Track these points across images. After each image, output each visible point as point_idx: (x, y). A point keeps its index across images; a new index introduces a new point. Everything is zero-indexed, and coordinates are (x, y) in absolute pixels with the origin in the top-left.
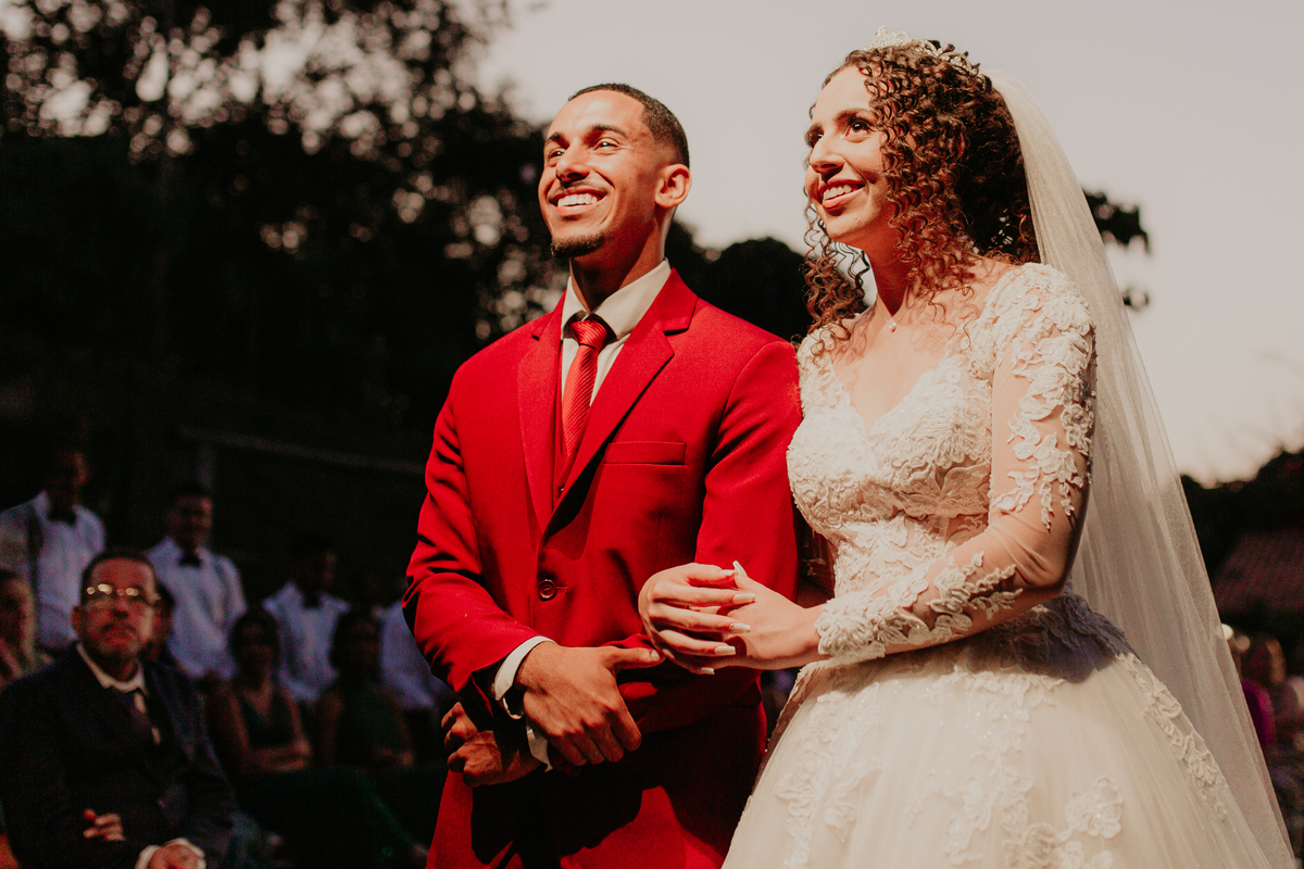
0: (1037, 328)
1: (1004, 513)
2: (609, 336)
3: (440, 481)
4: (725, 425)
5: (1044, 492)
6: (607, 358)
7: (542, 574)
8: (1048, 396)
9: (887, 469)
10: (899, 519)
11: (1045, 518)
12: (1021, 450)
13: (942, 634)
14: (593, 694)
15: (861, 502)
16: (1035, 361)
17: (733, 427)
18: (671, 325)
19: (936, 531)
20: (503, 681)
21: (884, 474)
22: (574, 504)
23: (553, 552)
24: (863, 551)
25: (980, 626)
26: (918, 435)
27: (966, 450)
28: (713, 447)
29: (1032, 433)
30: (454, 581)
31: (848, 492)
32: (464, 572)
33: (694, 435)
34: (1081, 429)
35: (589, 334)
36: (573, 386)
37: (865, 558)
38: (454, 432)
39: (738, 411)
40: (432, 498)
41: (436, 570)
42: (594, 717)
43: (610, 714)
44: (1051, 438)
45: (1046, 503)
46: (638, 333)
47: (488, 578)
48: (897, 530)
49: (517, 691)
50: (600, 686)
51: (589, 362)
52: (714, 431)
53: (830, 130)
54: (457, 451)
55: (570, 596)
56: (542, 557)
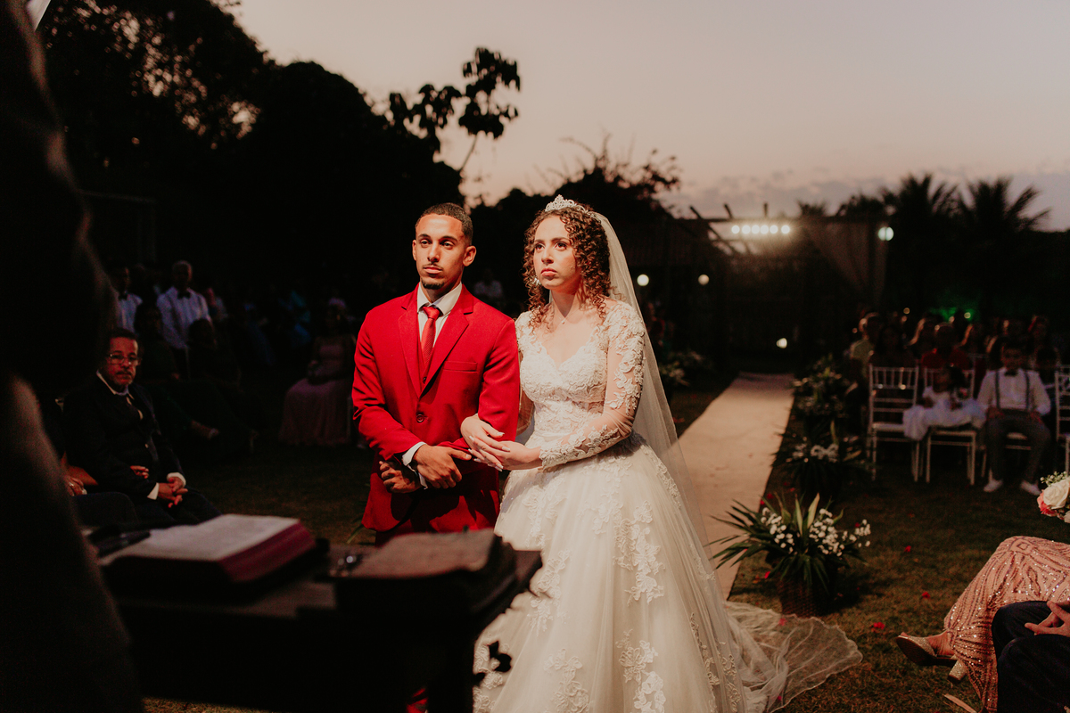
0: (625, 335)
1: (612, 409)
2: (440, 314)
3: (364, 365)
4: (492, 356)
5: (627, 401)
6: (440, 323)
7: (418, 413)
8: (629, 363)
9: (567, 384)
10: (570, 402)
11: (627, 411)
12: (619, 384)
14: (445, 464)
15: (553, 394)
16: (625, 348)
17: (496, 356)
18: (467, 310)
19: (583, 408)
20: (407, 458)
21: (566, 386)
22: (432, 385)
23: (422, 404)
24: (554, 412)
25: (604, 449)
26: (581, 374)
27: (599, 380)
28: (487, 364)
29: (622, 377)
30: (375, 410)
31: (549, 389)
32: (380, 405)
33: (480, 360)
34: (640, 375)
35: (433, 313)
36: (426, 334)
37: (554, 415)
38: (371, 347)
39: (499, 350)
40: (358, 370)
41: (369, 405)
42: (446, 473)
43: (452, 472)
44: (630, 380)
45: (627, 406)
46: (454, 311)
47: (389, 406)
48: (568, 406)
49: (414, 462)
50: (448, 462)
51: (432, 326)
52: (488, 359)
53: (548, 244)
54: (372, 355)
55: (429, 421)
56: (419, 406)
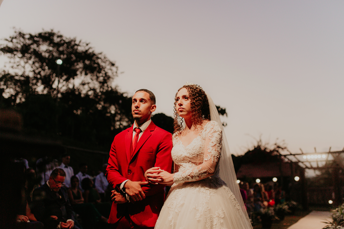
0: (212, 131)
1: (206, 161)
2: (141, 131)
3: (112, 155)
4: (160, 146)
5: (212, 158)
6: (141, 135)
7: (129, 170)
8: (214, 142)
9: (189, 154)
10: (190, 163)
11: (212, 162)
12: (209, 151)
13: (194, 180)
15: (184, 160)
16: (212, 136)
18: (152, 130)
20: (122, 186)
21: (188, 155)
22: (134, 159)
23: (131, 167)
24: (184, 167)
25: (201, 179)
26: (194, 149)
27: (202, 151)
28: (158, 150)
29: (211, 148)
30: (113, 171)
31: (182, 158)
32: (115, 170)
33: (155, 148)
34: (219, 148)
35: (138, 131)
36: (135, 139)
37: (184, 169)
38: (115, 147)
40: (111, 157)
41: (111, 169)
42: (137, 192)
43: (140, 192)
44: (214, 149)
45: (213, 160)
46: (146, 131)
47: (120, 171)
49: (124, 188)
50: (138, 187)
51: (137, 135)
52: (158, 147)
53: (181, 98)
54: (115, 150)
55: (133, 174)
56: (129, 167)
